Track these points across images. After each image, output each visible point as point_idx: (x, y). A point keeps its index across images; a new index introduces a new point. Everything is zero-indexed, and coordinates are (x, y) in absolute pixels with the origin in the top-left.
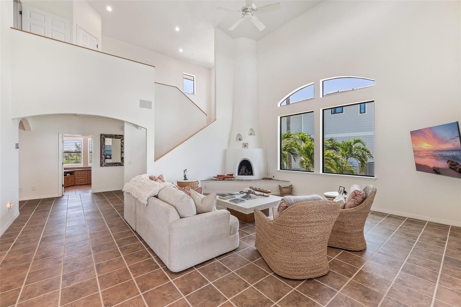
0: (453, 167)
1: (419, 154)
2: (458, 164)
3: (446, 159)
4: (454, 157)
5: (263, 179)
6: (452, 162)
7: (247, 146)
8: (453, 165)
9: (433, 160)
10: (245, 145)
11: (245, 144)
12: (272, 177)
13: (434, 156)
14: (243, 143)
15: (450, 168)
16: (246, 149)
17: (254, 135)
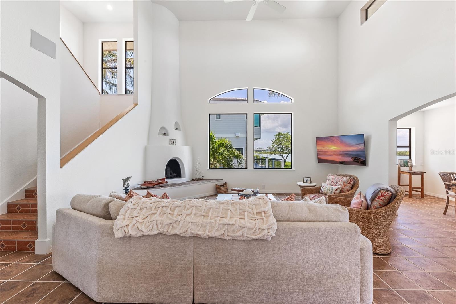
0: (356, 161)
1: (326, 153)
2: (360, 159)
3: (350, 156)
4: (358, 155)
5: (193, 180)
6: (356, 158)
7: (174, 142)
8: (356, 160)
9: (340, 157)
10: (173, 142)
11: (172, 140)
12: (201, 177)
13: (341, 154)
14: (170, 139)
15: (354, 161)
16: (174, 146)
17: (179, 130)
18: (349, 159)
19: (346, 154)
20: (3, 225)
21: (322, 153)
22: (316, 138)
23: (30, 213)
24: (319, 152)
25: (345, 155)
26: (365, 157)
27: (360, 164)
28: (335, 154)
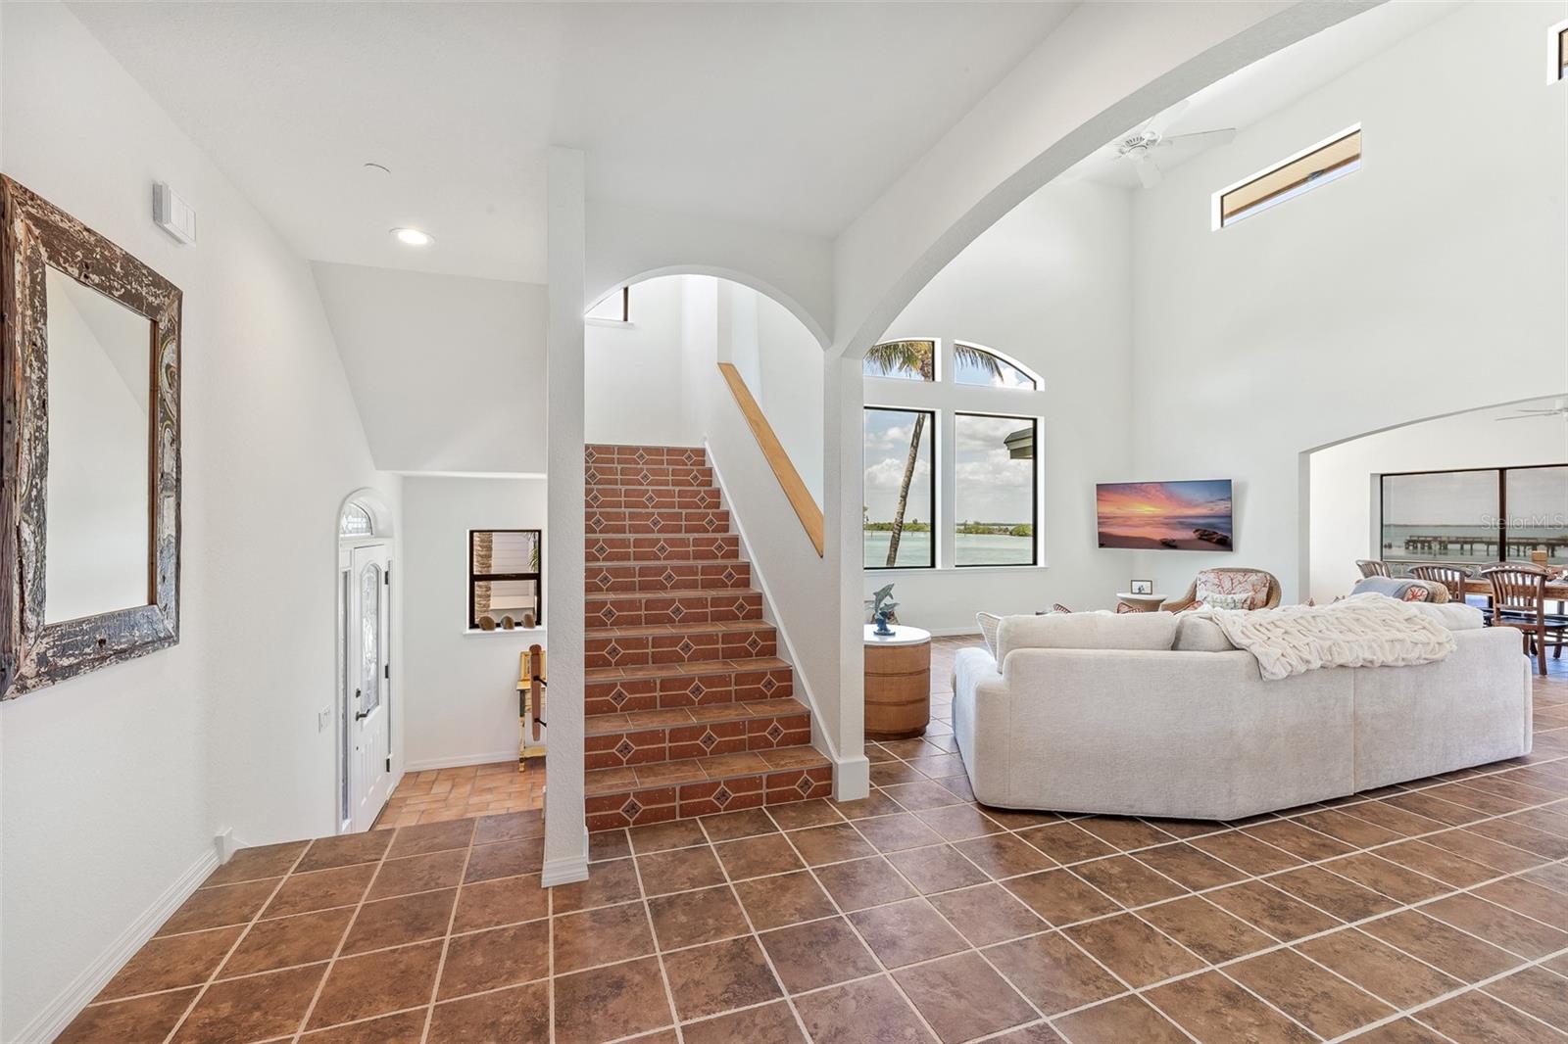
18: (1188, 534)
19: (1181, 523)
20: (721, 737)
21: (1114, 521)
22: (1098, 485)
23: (658, 708)
24: (1102, 520)
25: (1179, 526)
26: (1230, 530)
27: (1217, 546)
28: (1149, 524)
